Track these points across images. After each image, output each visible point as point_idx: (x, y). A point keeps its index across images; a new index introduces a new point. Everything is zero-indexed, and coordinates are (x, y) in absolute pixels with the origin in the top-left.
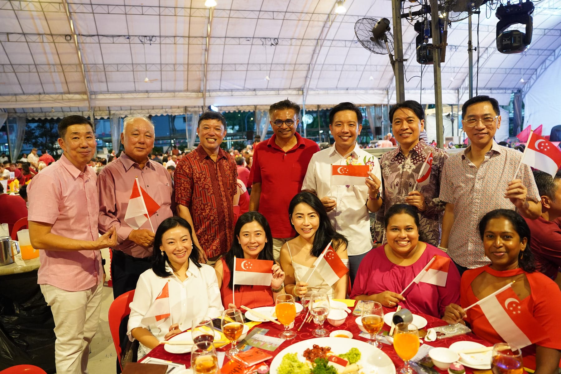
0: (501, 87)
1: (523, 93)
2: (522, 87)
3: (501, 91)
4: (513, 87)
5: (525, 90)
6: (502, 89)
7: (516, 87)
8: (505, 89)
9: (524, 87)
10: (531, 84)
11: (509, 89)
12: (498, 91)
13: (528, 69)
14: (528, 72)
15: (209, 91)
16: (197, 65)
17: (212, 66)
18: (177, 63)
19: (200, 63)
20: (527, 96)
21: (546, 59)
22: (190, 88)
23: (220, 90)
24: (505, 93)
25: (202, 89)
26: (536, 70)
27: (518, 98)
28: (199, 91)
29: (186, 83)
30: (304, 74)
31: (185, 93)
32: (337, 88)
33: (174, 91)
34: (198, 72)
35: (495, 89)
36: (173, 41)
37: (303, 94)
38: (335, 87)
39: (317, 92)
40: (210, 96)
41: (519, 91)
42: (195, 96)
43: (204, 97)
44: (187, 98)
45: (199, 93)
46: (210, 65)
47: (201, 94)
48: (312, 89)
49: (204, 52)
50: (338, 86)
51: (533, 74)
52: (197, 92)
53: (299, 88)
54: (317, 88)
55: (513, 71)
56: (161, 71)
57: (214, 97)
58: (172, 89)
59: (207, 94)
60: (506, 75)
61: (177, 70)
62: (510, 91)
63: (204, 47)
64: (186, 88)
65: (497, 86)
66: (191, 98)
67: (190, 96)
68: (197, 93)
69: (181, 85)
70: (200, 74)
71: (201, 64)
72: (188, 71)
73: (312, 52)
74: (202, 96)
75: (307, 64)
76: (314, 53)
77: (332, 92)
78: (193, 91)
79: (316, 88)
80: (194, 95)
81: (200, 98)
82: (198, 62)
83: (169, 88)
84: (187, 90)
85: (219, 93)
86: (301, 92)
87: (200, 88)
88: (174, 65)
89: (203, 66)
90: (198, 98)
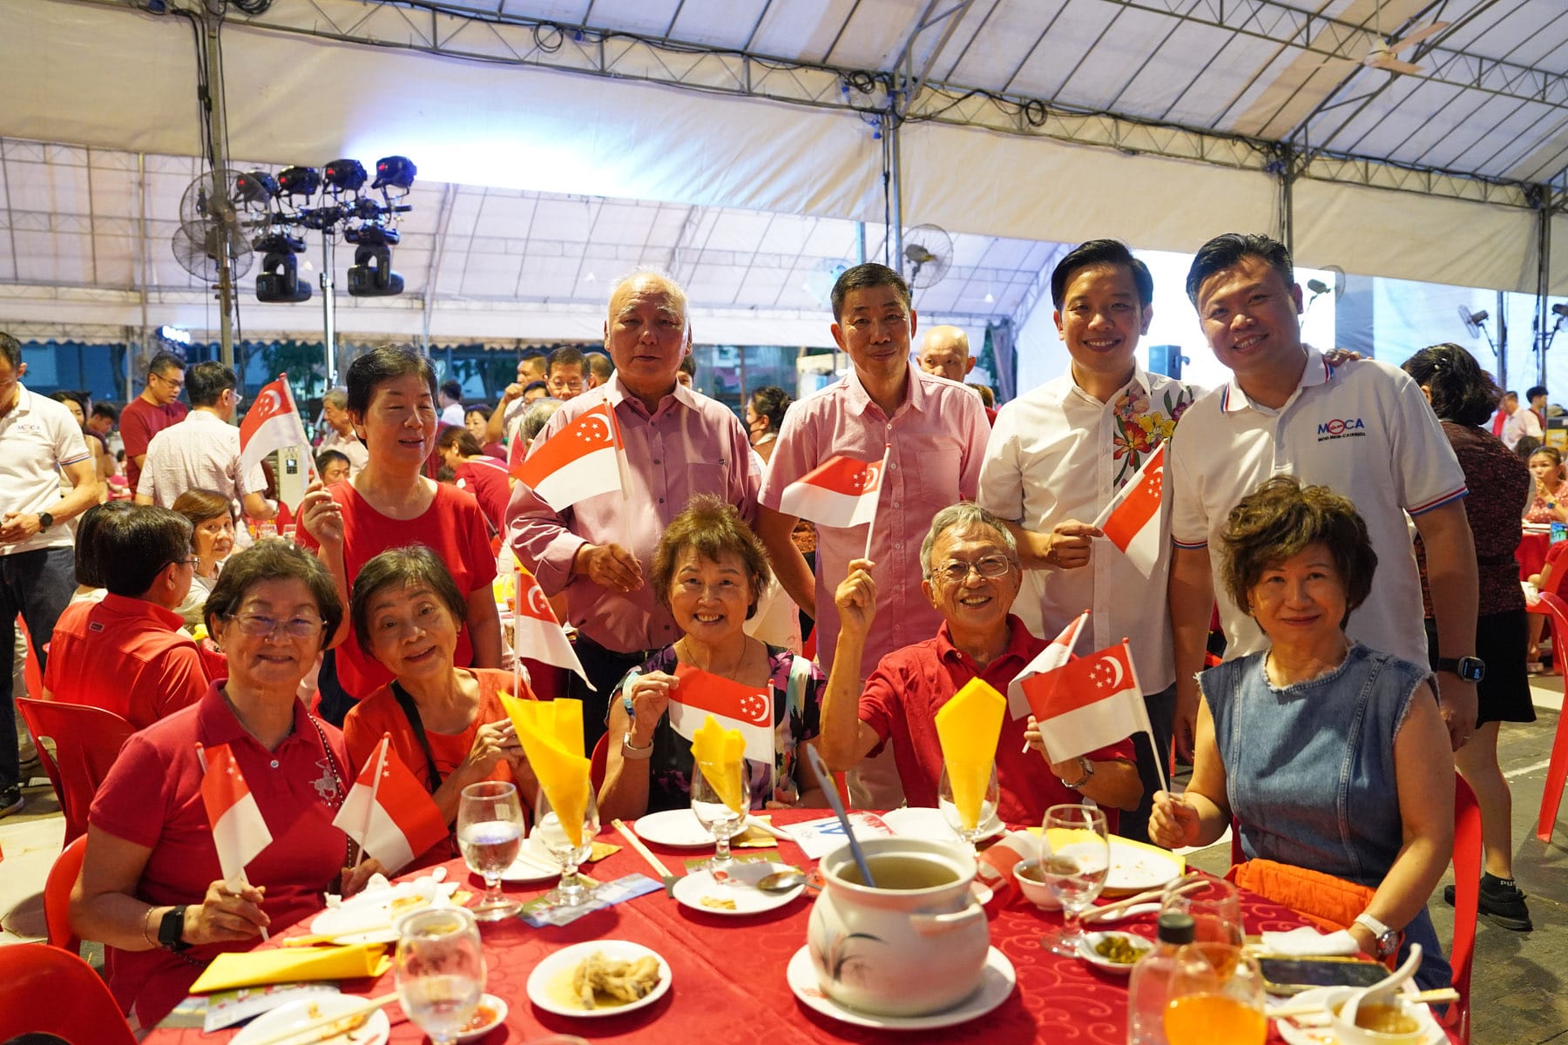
0: (957, 309)
1: (1014, 328)
2: (1010, 313)
3: (959, 320)
4: (989, 312)
5: (1017, 319)
6: (961, 315)
7: (998, 311)
8: (970, 315)
9: (1015, 313)
10: (1030, 305)
11: (979, 316)
12: (951, 320)
13: (1017, 271)
14: (1019, 277)
15: (159, 289)
16: (119, 222)
17: (164, 225)
18: (59, 211)
19: (127, 215)
20: (1021, 334)
21: (1055, 250)
22: (101, 277)
23: (190, 287)
24: (970, 325)
25: (138, 281)
26: (1037, 274)
27: (1002, 339)
28: (132, 288)
29: (91, 264)
30: (423, 258)
31: (88, 290)
32: (516, 296)
33: (56, 284)
34: (122, 240)
35: (943, 314)
36: (42, 156)
37: (423, 308)
38: (511, 293)
39: (463, 305)
40: (161, 303)
41: (1006, 322)
42: (120, 300)
43: (144, 302)
44: (95, 302)
45: (131, 294)
46: (156, 223)
47: (137, 294)
48: (447, 297)
49: (134, 188)
50: (521, 292)
51: (1031, 284)
52: (125, 290)
53: (412, 294)
54: (462, 296)
55: (979, 273)
56: (11, 229)
57: (172, 305)
58: (49, 276)
59: (153, 297)
60: (963, 283)
61: (60, 228)
62: (983, 323)
63: (135, 177)
64: (90, 278)
65: (948, 309)
66: (108, 304)
67: (104, 298)
68: (123, 293)
69: (77, 269)
70: (129, 245)
71: (131, 219)
72: (93, 234)
73: (437, 206)
74: (138, 300)
75: (429, 234)
76: (442, 209)
77: (504, 305)
78: (112, 287)
79: (460, 294)
80: (114, 295)
81: (134, 305)
82: (122, 211)
83: (38, 274)
84: (95, 284)
85: (189, 296)
86: (417, 304)
87: (132, 279)
88: (50, 215)
89: (136, 223)
90: (126, 304)
